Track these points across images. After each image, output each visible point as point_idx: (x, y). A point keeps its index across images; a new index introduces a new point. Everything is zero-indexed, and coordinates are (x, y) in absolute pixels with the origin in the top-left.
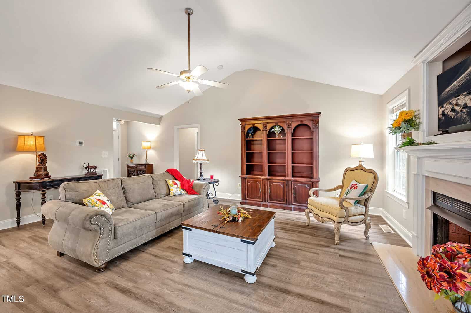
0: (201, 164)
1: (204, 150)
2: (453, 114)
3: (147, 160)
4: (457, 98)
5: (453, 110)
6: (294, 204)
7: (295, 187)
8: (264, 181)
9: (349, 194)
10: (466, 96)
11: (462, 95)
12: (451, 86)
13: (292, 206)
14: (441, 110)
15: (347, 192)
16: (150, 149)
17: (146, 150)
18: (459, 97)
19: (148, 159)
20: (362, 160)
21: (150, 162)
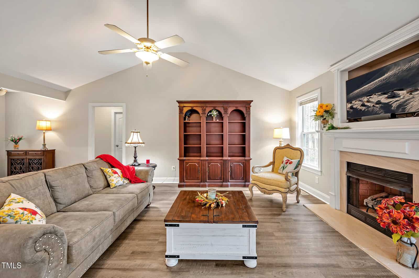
0: (135, 147)
1: (139, 132)
2: (363, 108)
3: (44, 145)
4: (368, 97)
5: (363, 105)
6: (230, 181)
7: (231, 166)
8: (202, 162)
9: (285, 168)
10: (380, 95)
11: (375, 94)
12: (362, 88)
13: (229, 183)
14: (349, 105)
15: (284, 167)
16: (50, 130)
17: (44, 131)
18: (372, 96)
19: (46, 143)
20: (281, 140)
21: (49, 148)
